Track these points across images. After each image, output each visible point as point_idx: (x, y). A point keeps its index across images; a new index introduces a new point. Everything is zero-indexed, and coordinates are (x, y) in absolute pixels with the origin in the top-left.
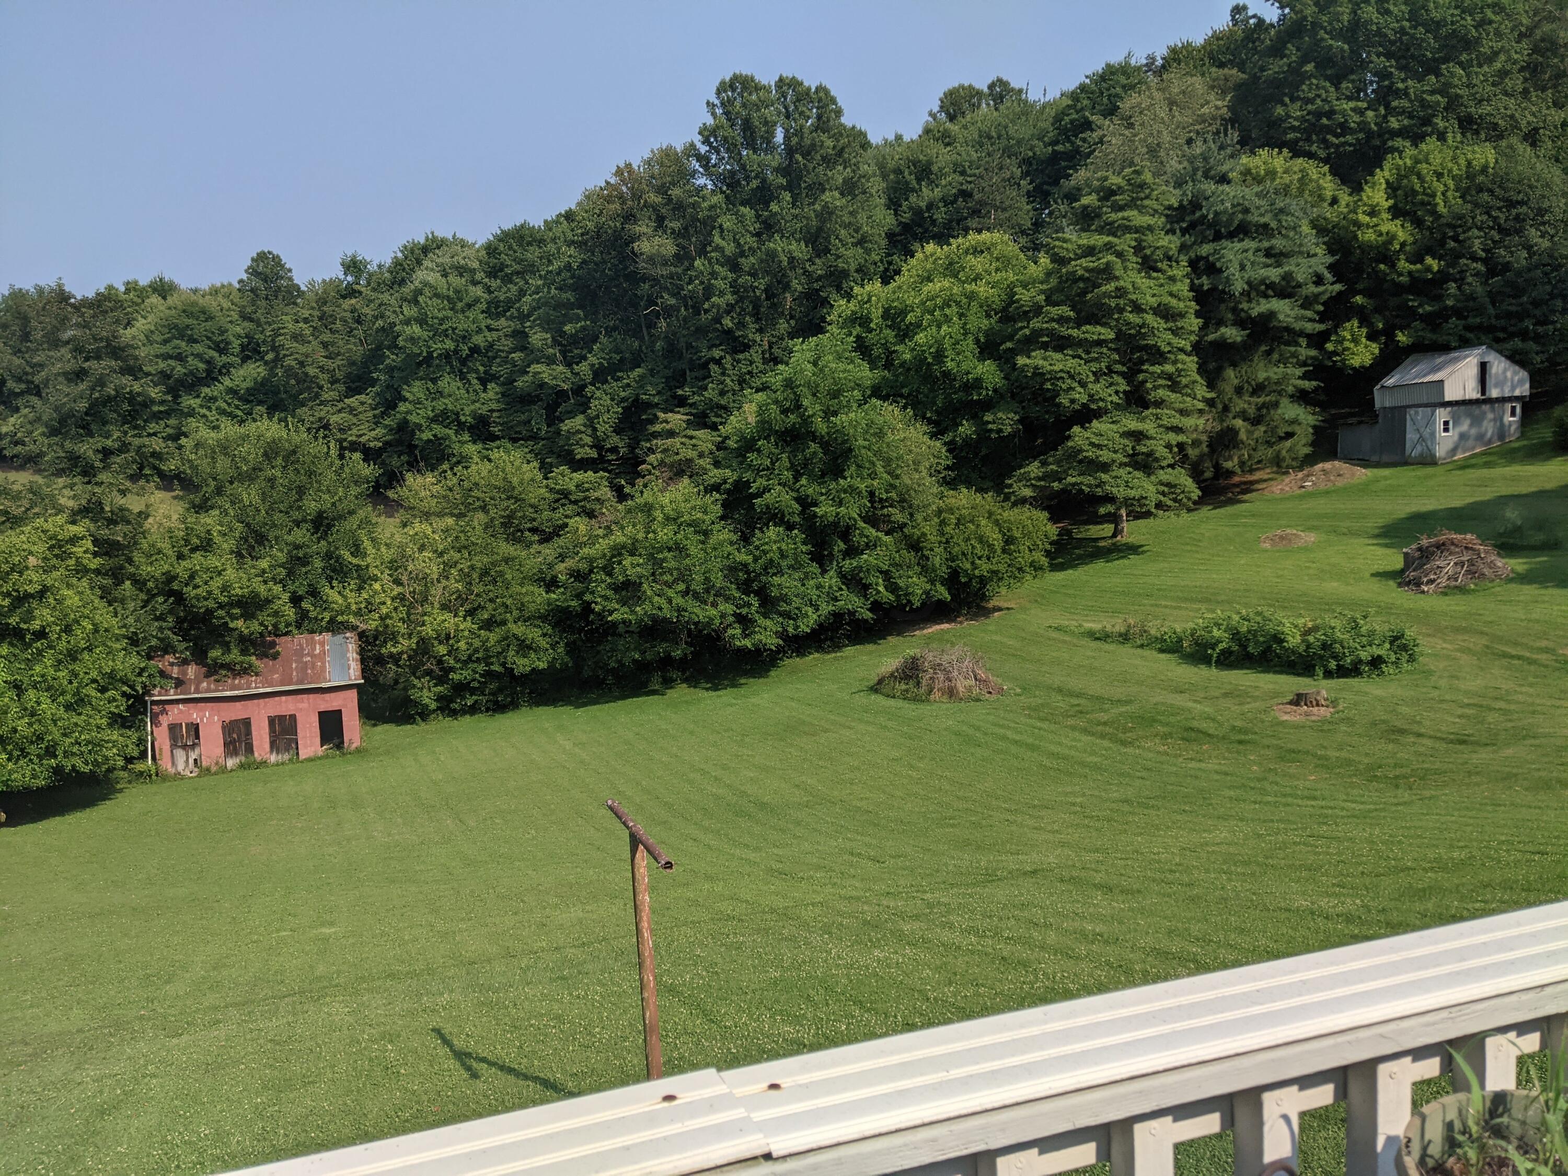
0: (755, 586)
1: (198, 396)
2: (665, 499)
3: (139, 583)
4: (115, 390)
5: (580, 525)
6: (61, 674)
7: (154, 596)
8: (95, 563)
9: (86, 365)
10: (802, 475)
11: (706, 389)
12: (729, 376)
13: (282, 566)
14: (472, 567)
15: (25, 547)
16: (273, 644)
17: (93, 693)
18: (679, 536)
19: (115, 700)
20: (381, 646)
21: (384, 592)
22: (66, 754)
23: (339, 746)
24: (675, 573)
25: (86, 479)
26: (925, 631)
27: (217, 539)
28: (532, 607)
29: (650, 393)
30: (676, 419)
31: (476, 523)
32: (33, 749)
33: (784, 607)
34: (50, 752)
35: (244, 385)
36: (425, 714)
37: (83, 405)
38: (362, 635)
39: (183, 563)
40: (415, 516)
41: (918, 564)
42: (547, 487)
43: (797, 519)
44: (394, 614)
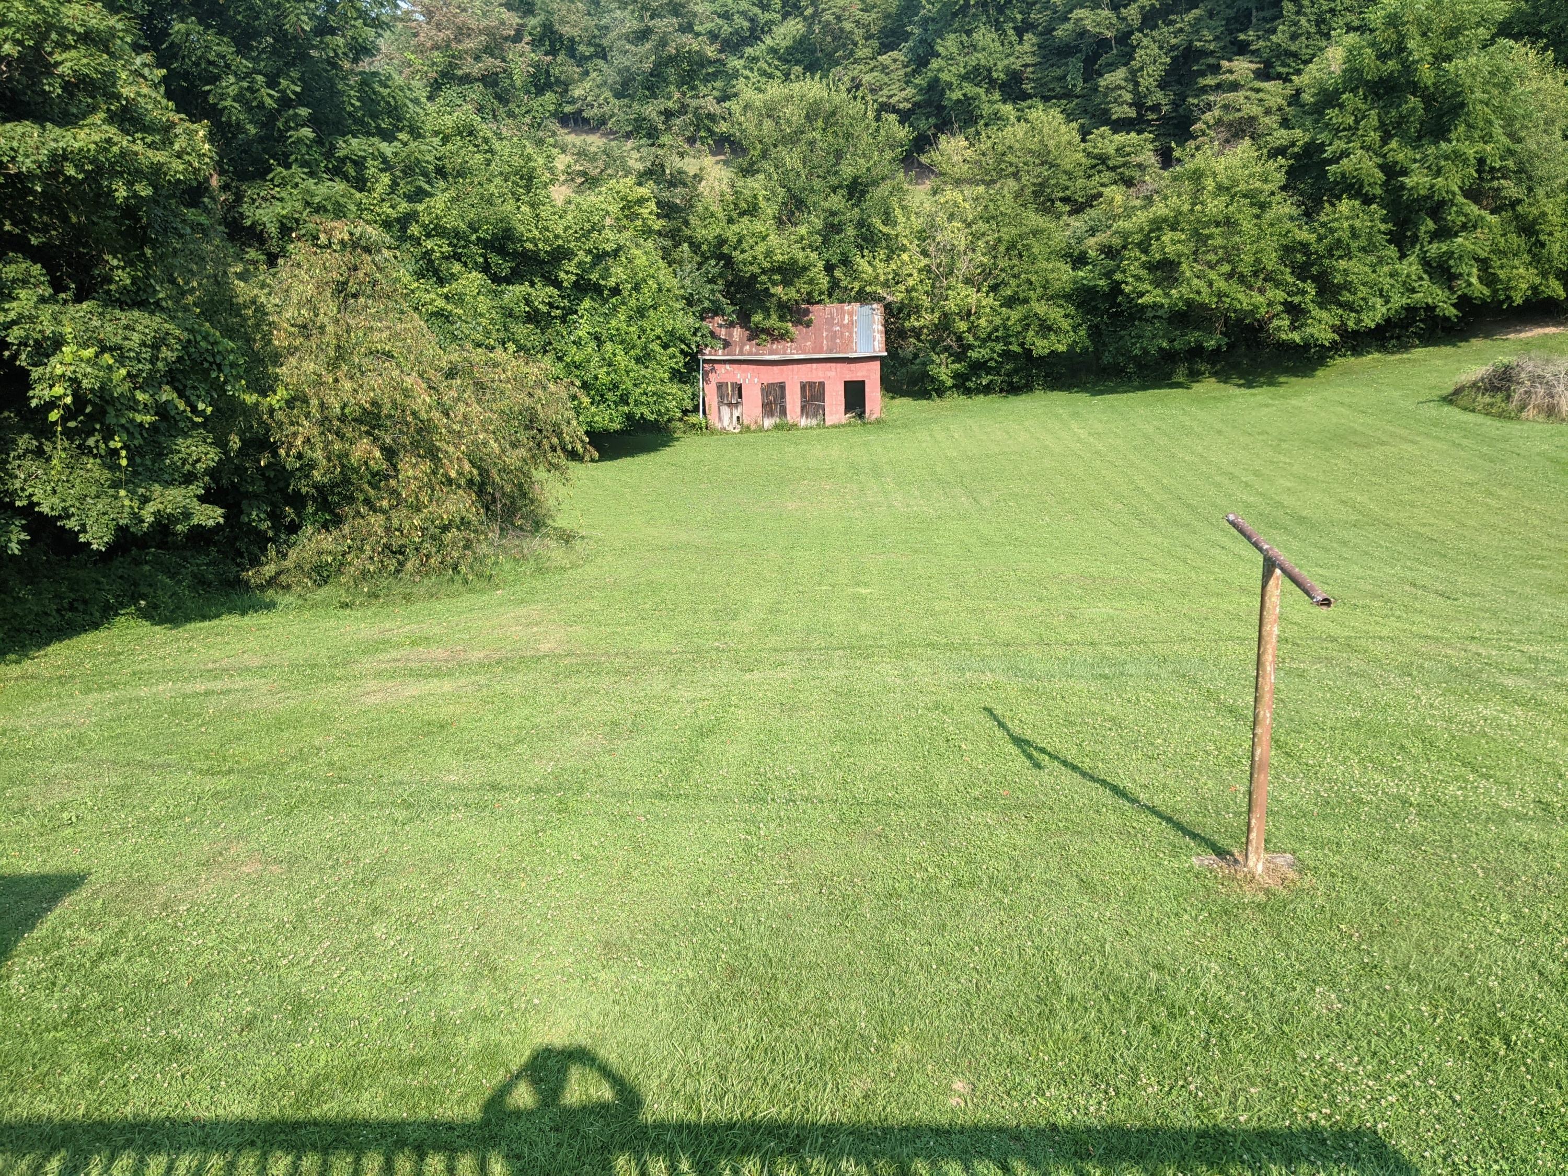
0: (1314, 270)
1: (742, 57)
2: (1220, 165)
3: (695, 246)
4: (676, 49)
5: (1116, 195)
6: (632, 329)
7: (707, 259)
8: (658, 225)
9: (651, 24)
10: (1391, 137)
11: (1274, 32)
12: (1305, 15)
13: (818, 233)
14: (999, 240)
15: (603, 206)
16: (807, 312)
17: (658, 349)
18: (1231, 208)
19: (674, 356)
20: (904, 320)
21: (912, 262)
22: (638, 403)
23: (861, 415)
24: (1220, 252)
25: (651, 141)
26: (1523, 335)
27: (763, 204)
28: (1058, 285)
29: (1207, 40)
30: (1242, 67)
31: (1005, 191)
32: (610, 395)
33: (1346, 296)
34: (624, 400)
35: (784, 44)
36: (941, 391)
37: (648, 66)
38: (888, 308)
39: (733, 227)
40: (945, 183)
41: (1530, 251)
42: (1084, 151)
43: (1378, 191)
44: (920, 287)
